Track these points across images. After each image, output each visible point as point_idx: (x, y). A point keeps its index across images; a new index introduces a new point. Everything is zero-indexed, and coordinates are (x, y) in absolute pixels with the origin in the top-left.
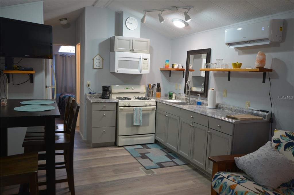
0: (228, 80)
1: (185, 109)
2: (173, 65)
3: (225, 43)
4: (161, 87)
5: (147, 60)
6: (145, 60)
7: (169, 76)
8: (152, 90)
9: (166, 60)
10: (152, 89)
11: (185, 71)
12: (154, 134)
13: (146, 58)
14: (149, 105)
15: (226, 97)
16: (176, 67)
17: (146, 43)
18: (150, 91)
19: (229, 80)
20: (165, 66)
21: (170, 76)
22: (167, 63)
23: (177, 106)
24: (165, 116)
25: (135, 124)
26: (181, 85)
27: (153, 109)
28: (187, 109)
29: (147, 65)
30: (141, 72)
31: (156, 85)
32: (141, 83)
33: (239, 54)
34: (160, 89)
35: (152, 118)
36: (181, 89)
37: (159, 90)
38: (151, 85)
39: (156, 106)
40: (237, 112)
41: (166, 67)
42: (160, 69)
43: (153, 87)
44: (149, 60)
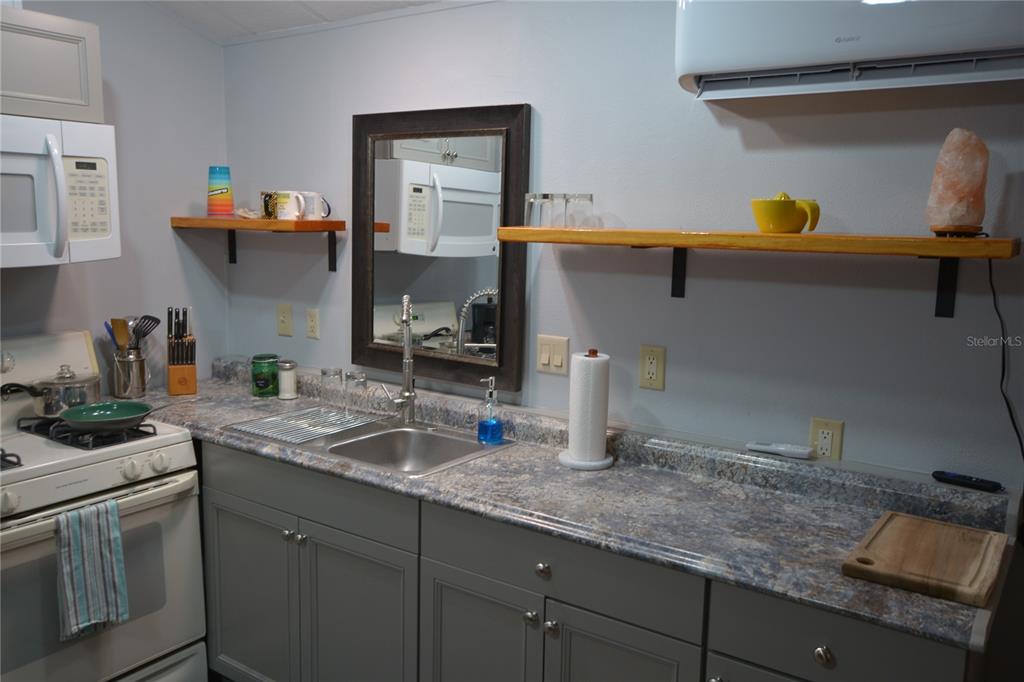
0: (674, 294)
1: (470, 505)
2: (270, 196)
3: (679, 73)
4: (195, 331)
5: (93, 166)
6: (79, 165)
7: (226, 258)
8: (138, 355)
9: (212, 170)
10: (137, 348)
11: (347, 236)
12: (203, 644)
13: (86, 152)
14: (152, 474)
15: (664, 389)
16: (289, 212)
17: (74, 47)
18: (127, 366)
19: (678, 290)
20: (204, 202)
21: (233, 259)
22: (220, 184)
23: (388, 483)
24: (292, 537)
25: (74, 626)
26: (317, 311)
27: (182, 496)
28: (482, 508)
29: (96, 199)
30: (58, 253)
31: (157, 321)
32: (55, 321)
33: (750, 143)
34: (192, 345)
35: (180, 549)
36: (318, 335)
37: (182, 351)
38: (125, 323)
39: (199, 467)
40: (775, 487)
41: (212, 210)
42: (173, 219)
43: (141, 333)
44: (109, 169)
